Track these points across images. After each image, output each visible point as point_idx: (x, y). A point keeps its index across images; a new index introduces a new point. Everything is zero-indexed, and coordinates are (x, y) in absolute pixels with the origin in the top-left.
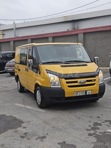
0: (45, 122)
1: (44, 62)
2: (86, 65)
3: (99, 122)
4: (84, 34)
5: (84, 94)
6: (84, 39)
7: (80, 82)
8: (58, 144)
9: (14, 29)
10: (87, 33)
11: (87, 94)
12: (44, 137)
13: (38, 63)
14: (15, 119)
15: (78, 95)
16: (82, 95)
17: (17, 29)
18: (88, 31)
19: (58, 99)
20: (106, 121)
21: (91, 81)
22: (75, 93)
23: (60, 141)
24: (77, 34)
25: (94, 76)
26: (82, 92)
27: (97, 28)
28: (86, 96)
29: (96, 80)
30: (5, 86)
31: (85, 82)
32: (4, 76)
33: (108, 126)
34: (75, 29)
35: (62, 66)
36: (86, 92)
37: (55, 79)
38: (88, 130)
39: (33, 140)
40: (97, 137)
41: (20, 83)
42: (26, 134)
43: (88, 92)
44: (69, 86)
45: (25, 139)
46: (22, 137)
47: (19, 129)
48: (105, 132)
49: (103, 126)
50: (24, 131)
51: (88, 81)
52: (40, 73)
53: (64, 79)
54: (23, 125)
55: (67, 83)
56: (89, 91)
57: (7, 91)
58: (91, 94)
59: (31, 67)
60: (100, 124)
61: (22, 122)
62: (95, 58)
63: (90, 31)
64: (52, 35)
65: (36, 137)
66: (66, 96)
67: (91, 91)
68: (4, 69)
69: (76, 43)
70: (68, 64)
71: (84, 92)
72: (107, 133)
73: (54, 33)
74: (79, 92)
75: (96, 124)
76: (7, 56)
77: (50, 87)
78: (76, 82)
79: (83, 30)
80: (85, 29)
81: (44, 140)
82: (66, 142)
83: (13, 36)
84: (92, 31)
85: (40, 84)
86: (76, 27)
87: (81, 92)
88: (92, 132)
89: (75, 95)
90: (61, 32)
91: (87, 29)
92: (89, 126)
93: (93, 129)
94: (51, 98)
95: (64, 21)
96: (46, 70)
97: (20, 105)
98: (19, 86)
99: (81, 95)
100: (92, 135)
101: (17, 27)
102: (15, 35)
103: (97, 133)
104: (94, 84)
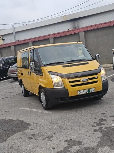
0: (51, 123)
1: (45, 63)
2: (88, 63)
3: (104, 118)
4: (85, 32)
5: (88, 92)
6: (85, 37)
7: (83, 81)
8: (65, 141)
9: (14, 33)
10: (88, 31)
11: (91, 92)
12: (51, 137)
13: (40, 66)
14: (22, 122)
15: (82, 93)
16: (86, 93)
17: (16, 33)
18: (88, 29)
19: (62, 99)
20: (111, 116)
21: (93, 78)
22: (79, 91)
23: (66, 139)
24: (78, 33)
25: (96, 74)
26: (86, 90)
27: (97, 25)
28: (90, 94)
29: (98, 77)
30: (9, 92)
31: (88, 80)
32: (8, 82)
33: (113, 121)
34: (75, 28)
35: (64, 67)
36: (89, 90)
37: (57, 80)
38: (93, 126)
39: (41, 140)
40: (102, 132)
41: (24, 87)
42: (33, 135)
44: (72, 86)
45: (33, 140)
46: (30, 138)
47: (26, 131)
48: (110, 127)
49: (108, 121)
50: (32, 132)
51: (90, 79)
52: (42, 75)
53: (67, 79)
54: (30, 127)
55: (70, 82)
56: (92, 89)
57: (12, 97)
58: (94, 91)
59: (33, 70)
60: (105, 119)
61: (29, 125)
62: (96, 55)
63: (90, 29)
64: (52, 36)
65: (44, 137)
66: (70, 95)
67: (94, 89)
68: (7, 75)
69: (77, 43)
70: (70, 63)
71: (88, 90)
72: (112, 128)
73: (54, 34)
74: (83, 90)
75: (102, 120)
76: (9, 62)
77: (54, 88)
78: (79, 81)
79: (83, 28)
80: (85, 28)
81: (51, 139)
82: (73, 139)
83: (13, 41)
84: (93, 28)
85: (43, 86)
86: (77, 26)
87: (84, 90)
88: (98, 128)
89: (79, 94)
90: (62, 33)
91: (87, 27)
92: (95, 122)
93: (98, 125)
94: (56, 98)
95: (63, 20)
96: (48, 71)
97: (26, 109)
98: (23, 91)
99: (84, 93)
100: (97, 131)
101: (16, 31)
102: (15, 39)
103: (103, 129)
104: (96, 82)
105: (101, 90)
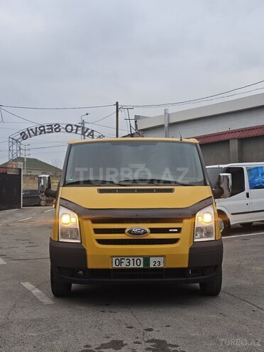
5: (142, 266)
7: (130, 232)
9: (166, 125)
11: (152, 266)
15: (123, 266)
16: (136, 266)
17: (172, 125)
21: (166, 231)
22: (114, 259)
25: (180, 220)
26: (136, 259)
28: (147, 272)
29: (182, 230)
36: (147, 260)
37: (70, 221)
43: (152, 260)
44: (101, 241)
53: (90, 222)
55: (97, 231)
56: (157, 259)
58: (162, 266)
62: (221, 174)
64: (237, 135)
66: (90, 266)
67: (161, 259)
71: (142, 259)
73: (242, 130)
74: (129, 257)
77: (58, 241)
78: (122, 231)
87: (131, 259)
89: (114, 266)
94: (58, 268)
99: (131, 266)
101: (171, 121)
104: (175, 241)
105: (186, 265)
